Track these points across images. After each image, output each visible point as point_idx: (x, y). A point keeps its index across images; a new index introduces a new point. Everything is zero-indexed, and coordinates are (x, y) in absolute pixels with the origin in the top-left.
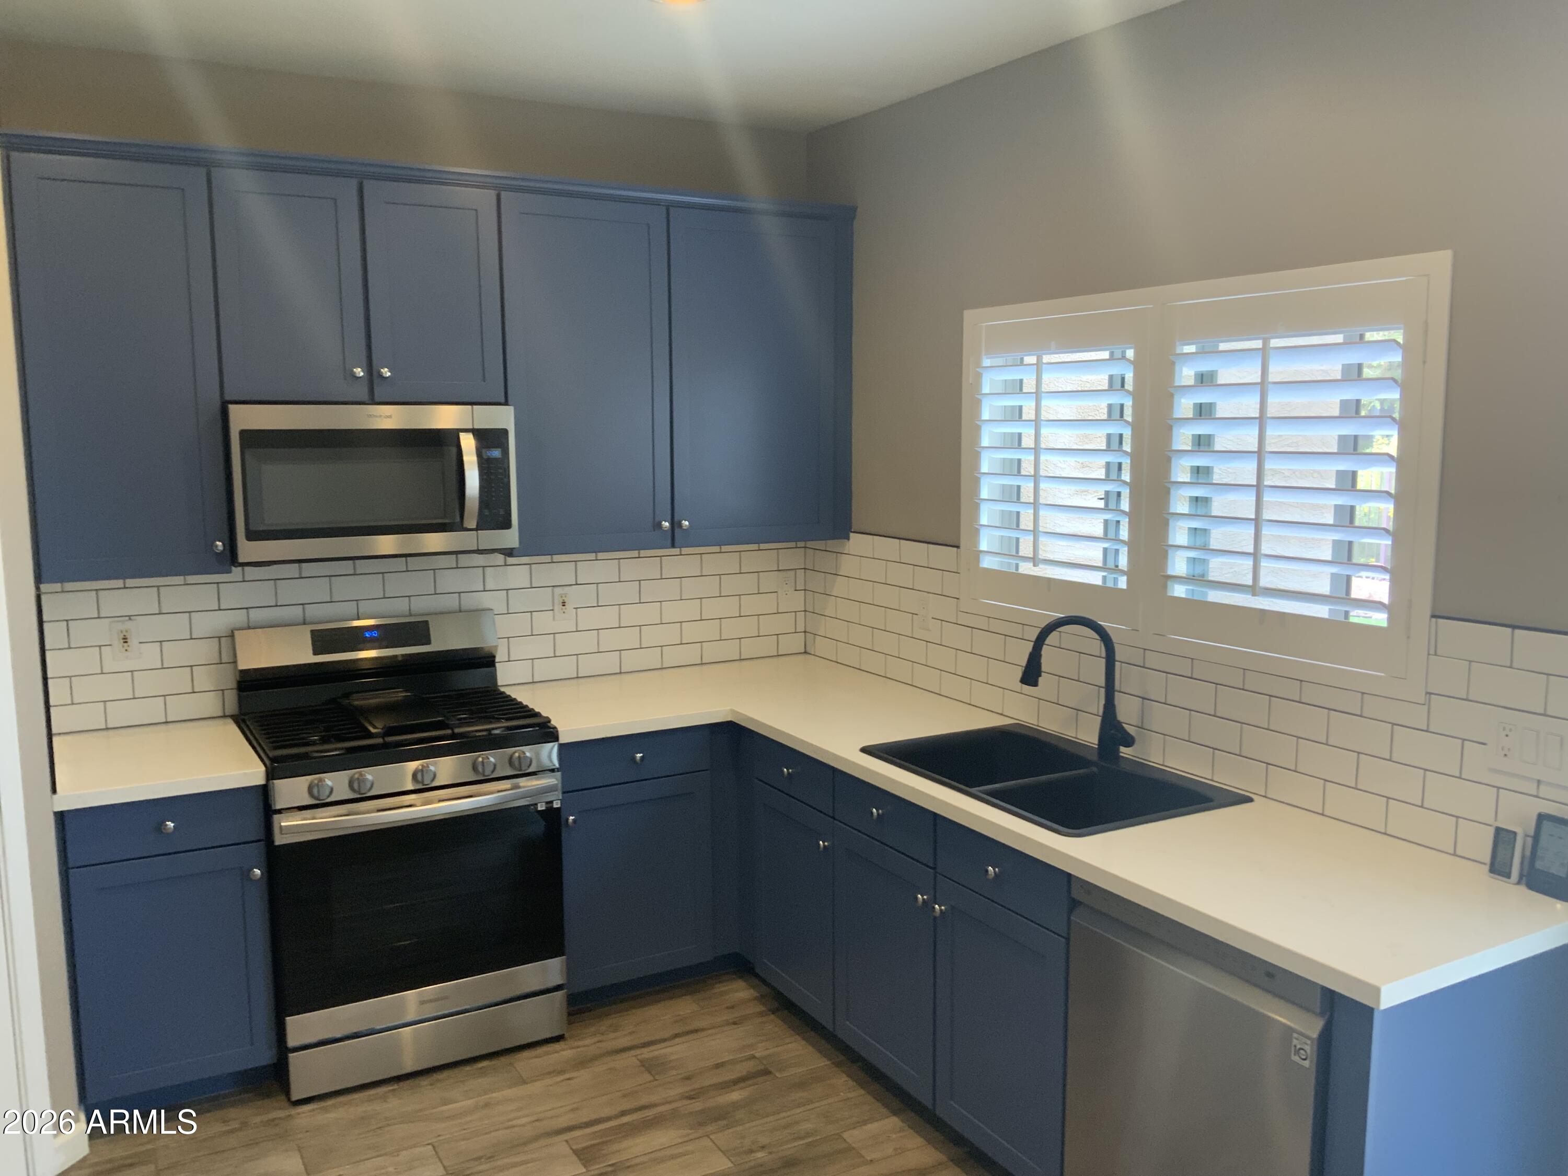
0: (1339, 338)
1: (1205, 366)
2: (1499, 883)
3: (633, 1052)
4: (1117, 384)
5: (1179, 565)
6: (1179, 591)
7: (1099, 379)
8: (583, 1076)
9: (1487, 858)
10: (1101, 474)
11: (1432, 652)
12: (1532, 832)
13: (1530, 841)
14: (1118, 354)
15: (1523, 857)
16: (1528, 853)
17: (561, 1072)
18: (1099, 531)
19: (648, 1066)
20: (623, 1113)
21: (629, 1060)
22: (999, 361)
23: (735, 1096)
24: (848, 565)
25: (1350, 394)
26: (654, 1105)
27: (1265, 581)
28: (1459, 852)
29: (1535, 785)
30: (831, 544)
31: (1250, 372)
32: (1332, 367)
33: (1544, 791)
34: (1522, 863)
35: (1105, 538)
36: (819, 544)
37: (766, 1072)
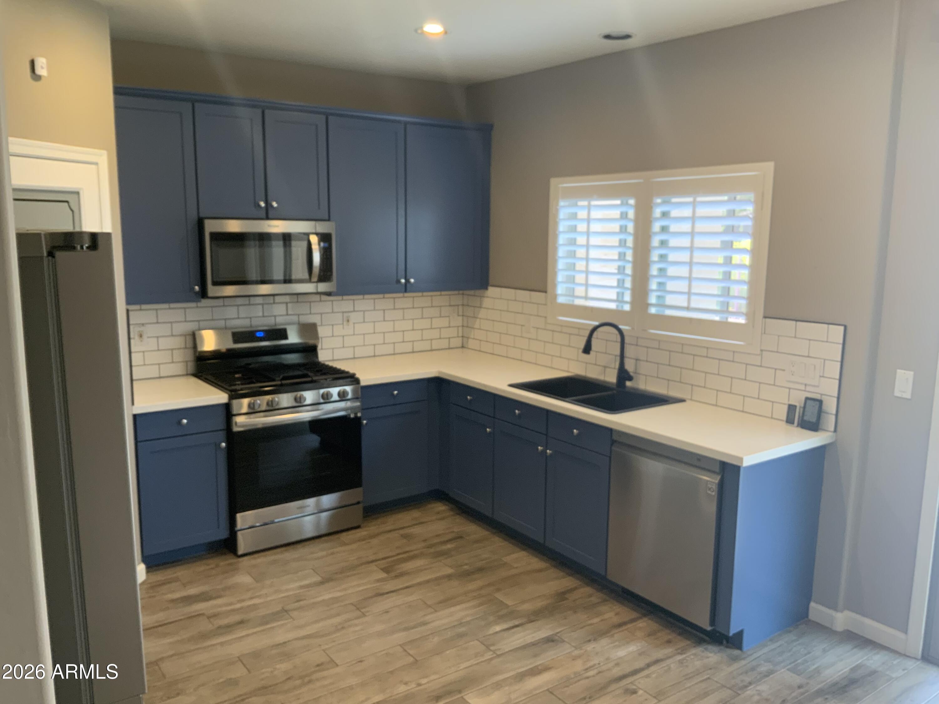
0: (726, 198)
1: (665, 208)
2: (790, 427)
3: (397, 531)
4: (624, 216)
5: (653, 299)
6: (653, 310)
7: (616, 213)
8: (375, 541)
9: (784, 418)
10: (616, 257)
11: (763, 332)
12: (802, 405)
13: (802, 410)
14: (625, 202)
15: (799, 416)
16: (801, 415)
17: (363, 540)
18: (615, 284)
19: (404, 536)
20: (398, 554)
21: (395, 534)
22: (567, 203)
23: (449, 546)
24: (487, 302)
25: (729, 222)
26: (412, 551)
27: (693, 305)
28: (774, 416)
29: (804, 386)
30: (478, 292)
31: (687, 212)
32: (721, 211)
33: (808, 388)
34: (799, 419)
35: (618, 286)
36: (472, 292)
37: (461, 537)
